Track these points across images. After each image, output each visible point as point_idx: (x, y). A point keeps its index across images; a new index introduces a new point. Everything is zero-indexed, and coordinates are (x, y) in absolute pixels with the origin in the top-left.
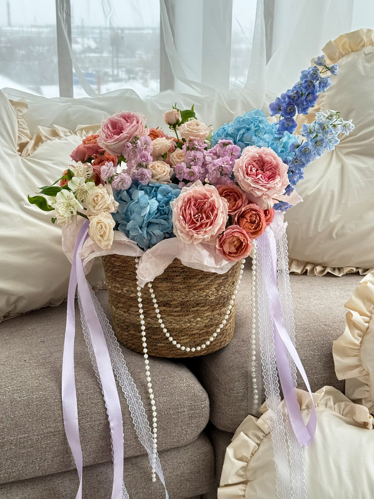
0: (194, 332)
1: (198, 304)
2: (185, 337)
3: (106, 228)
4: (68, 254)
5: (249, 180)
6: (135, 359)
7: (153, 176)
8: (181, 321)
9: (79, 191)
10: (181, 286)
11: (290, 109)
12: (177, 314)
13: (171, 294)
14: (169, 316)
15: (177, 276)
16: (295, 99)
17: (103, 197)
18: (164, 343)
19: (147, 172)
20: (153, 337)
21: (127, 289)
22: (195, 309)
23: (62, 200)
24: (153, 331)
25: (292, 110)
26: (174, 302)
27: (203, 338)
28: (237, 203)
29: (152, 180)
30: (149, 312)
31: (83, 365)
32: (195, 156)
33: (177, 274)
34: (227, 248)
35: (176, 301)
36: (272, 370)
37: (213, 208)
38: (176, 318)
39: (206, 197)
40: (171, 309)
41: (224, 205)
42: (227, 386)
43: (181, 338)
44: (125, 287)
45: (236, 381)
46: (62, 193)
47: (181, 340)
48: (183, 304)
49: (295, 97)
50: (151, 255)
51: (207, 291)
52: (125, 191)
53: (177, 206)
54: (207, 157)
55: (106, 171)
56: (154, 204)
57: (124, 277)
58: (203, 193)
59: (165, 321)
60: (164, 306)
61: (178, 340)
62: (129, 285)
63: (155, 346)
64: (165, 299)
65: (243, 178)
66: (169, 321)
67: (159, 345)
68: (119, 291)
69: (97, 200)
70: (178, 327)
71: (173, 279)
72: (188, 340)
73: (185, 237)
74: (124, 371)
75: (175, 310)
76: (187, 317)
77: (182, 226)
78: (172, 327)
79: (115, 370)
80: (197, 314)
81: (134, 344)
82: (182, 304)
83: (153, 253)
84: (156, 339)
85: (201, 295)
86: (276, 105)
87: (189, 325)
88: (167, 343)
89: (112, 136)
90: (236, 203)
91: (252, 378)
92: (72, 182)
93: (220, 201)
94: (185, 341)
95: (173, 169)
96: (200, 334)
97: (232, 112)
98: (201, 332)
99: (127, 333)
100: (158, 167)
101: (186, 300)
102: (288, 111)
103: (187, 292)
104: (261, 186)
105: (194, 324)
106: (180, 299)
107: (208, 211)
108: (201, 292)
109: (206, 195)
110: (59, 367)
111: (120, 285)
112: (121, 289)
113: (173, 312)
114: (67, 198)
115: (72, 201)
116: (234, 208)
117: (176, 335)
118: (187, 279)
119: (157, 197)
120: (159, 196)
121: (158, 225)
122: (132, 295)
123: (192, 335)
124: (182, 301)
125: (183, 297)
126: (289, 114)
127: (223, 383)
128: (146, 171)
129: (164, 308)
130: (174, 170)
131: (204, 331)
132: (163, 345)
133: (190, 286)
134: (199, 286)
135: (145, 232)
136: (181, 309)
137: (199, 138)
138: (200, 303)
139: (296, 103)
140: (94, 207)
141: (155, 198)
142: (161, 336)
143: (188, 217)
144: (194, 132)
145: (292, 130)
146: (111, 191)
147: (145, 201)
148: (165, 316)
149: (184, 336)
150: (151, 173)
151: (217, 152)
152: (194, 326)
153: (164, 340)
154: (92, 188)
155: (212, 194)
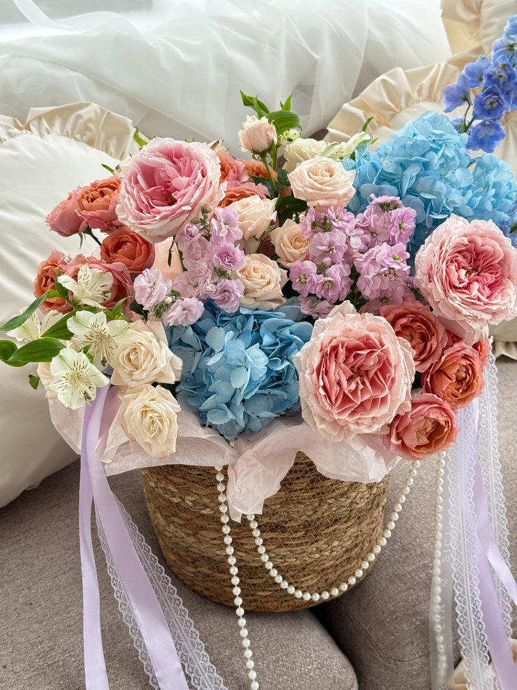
0: (328, 565)
1: (336, 520)
2: (310, 577)
3: (161, 421)
4: (65, 432)
5: (456, 299)
6: (216, 622)
7: (246, 292)
8: (305, 552)
9: (94, 340)
10: (305, 495)
11: (491, 103)
12: (296, 542)
13: (285, 509)
14: (280, 546)
15: (298, 478)
16: (502, 80)
17: (149, 353)
18: (270, 591)
19: (235, 287)
20: (249, 581)
21: (193, 499)
22: (331, 529)
23: (63, 373)
24: (251, 572)
25: (495, 105)
26: (293, 524)
27: (343, 570)
28: (429, 345)
29: (246, 301)
30: (242, 541)
31: (121, 661)
32: (331, 244)
33: (299, 475)
34: (411, 440)
35: (296, 520)
36: (475, 623)
37: (384, 367)
38: (295, 549)
39: (369, 345)
40: (286, 535)
41: (406, 356)
42: (390, 654)
43: (303, 579)
44: (189, 495)
45: (407, 644)
46: (61, 357)
47: (302, 582)
48: (309, 525)
49: (501, 76)
50: (254, 460)
51: (354, 494)
52: (190, 329)
53: (311, 365)
54: (352, 239)
55: (149, 290)
56: (258, 361)
57: (188, 477)
58: (362, 335)
59: (273, 555)
60: (272, 530)
61: (296, 582)
62: (197, 492)
63: (253, 595)
64: (274, 520)
65: (443, 296)
66: (280, 555)
67: (261, 593)
68: (176, 500)
69: (137, 359)
70: (298, 562)
71: (290, 484)
72: (315, 581)
73: (330, 430)
74: (203, 662)
75: (294, 536)
76: (315, 545)
77: (323, 408)
78: (286, 564)
79: (186, 665)
80: (334, 535)
81: (208, 590)
82: (307, 526)
83: (257, 456)
84: (253, 585)
85: (343, 504)
86: (458, 90)
87: (318, 556)
88: (276, 591)
89: (152, 207)
90: (425, 346)
91: (435, 634)
92: (77, 321)
93: (399, 347)
94: (310, 583)
95: (286, 271)
96: (337, 565)
97: (315, 56)
98: (338, 562)
99: (194, 570)
100: (255, 270)
101: (315, 517)
102: (488, 106)
103: (317, 504)
104: (481, 310)
105: (327, 553)
106: (304, 518)
107: (376, 374)
108: (343, 499)
109: (368, 338)
110: (74, 673)
111: (177, 488)
112: (181, 498)
113: (288, 539)
114: (73, 367)
115: (84, 370)
116: (422, 357)
117: (293, 577)
118: (318, 481)
119: (261, 343)
120: (267, 339)
121: (265, 398)
122: (203, 512)
123: (323, 570)
124: (306, 521)
125: (309, 513)
126: (489, 112)
127: (381, 646)
128: (233, 284)
129: (271, 535)
130: (288, 274)
131: (344, 558)
132: (267, 593)
133: (323, 493)
134: (339, 489)
135: (241, 416)
136: (305, 534)
137: (335, 202)
138: (340, 518)
139: (503, 90)
140: (131, 374)
141: (258, 344)
142: (264, 580)
143: (335, 389)
144: (326, 190)
145: (493, 144)
146: (163, 335)
147: (239, 355)
148: (273, 547)
149: (309, 574)
150: (243, 288)
151: (370, 226)
152: (327, 556)
153: (270, 586)
154: (122, 332)
155: (382, 336)
